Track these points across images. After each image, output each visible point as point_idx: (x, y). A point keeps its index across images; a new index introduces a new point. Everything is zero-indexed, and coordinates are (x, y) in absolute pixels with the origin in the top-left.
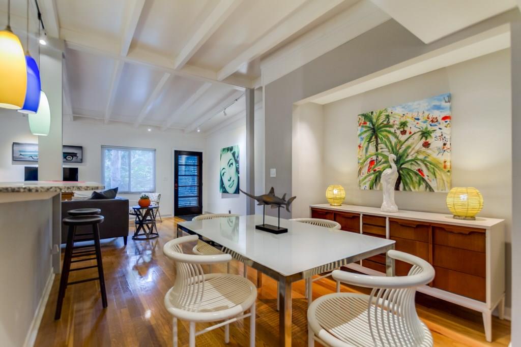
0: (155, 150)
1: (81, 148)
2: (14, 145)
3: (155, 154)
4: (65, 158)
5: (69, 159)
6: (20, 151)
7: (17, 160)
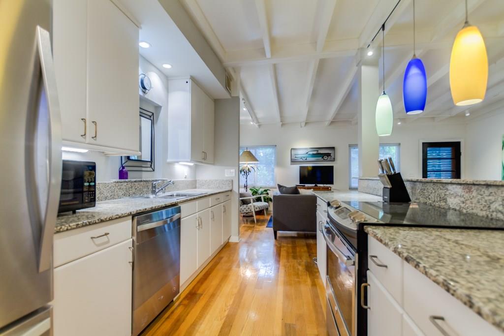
0: (399, 144)
1: (333, 148)
2: (292, 150)
3: (399, 149)
4: (323, 158)
5: (325, 158)
6: (296, 155)
7: (293, 161)
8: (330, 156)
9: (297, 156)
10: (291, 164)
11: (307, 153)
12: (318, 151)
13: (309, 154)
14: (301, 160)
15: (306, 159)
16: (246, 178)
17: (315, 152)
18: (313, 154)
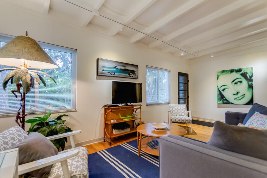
3: (170, 74)
4: (129, 75)
5: (131, 75)
6: (103, 67)
7: (99, 75)
8: (135, 73)
9: (104, 69)
10: (97, 79)
11: (115, 67)
12: (125, 67)
13: (118, 69)
14: (109, 74)
15: (114, 74)
16: (23, 99)
17: (123, 68)
18: (121, 69)
